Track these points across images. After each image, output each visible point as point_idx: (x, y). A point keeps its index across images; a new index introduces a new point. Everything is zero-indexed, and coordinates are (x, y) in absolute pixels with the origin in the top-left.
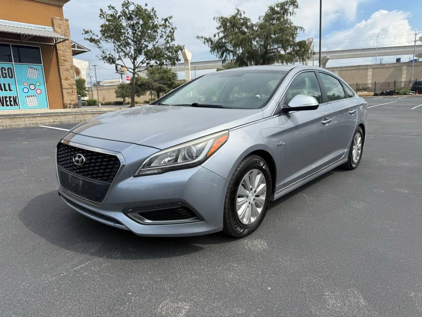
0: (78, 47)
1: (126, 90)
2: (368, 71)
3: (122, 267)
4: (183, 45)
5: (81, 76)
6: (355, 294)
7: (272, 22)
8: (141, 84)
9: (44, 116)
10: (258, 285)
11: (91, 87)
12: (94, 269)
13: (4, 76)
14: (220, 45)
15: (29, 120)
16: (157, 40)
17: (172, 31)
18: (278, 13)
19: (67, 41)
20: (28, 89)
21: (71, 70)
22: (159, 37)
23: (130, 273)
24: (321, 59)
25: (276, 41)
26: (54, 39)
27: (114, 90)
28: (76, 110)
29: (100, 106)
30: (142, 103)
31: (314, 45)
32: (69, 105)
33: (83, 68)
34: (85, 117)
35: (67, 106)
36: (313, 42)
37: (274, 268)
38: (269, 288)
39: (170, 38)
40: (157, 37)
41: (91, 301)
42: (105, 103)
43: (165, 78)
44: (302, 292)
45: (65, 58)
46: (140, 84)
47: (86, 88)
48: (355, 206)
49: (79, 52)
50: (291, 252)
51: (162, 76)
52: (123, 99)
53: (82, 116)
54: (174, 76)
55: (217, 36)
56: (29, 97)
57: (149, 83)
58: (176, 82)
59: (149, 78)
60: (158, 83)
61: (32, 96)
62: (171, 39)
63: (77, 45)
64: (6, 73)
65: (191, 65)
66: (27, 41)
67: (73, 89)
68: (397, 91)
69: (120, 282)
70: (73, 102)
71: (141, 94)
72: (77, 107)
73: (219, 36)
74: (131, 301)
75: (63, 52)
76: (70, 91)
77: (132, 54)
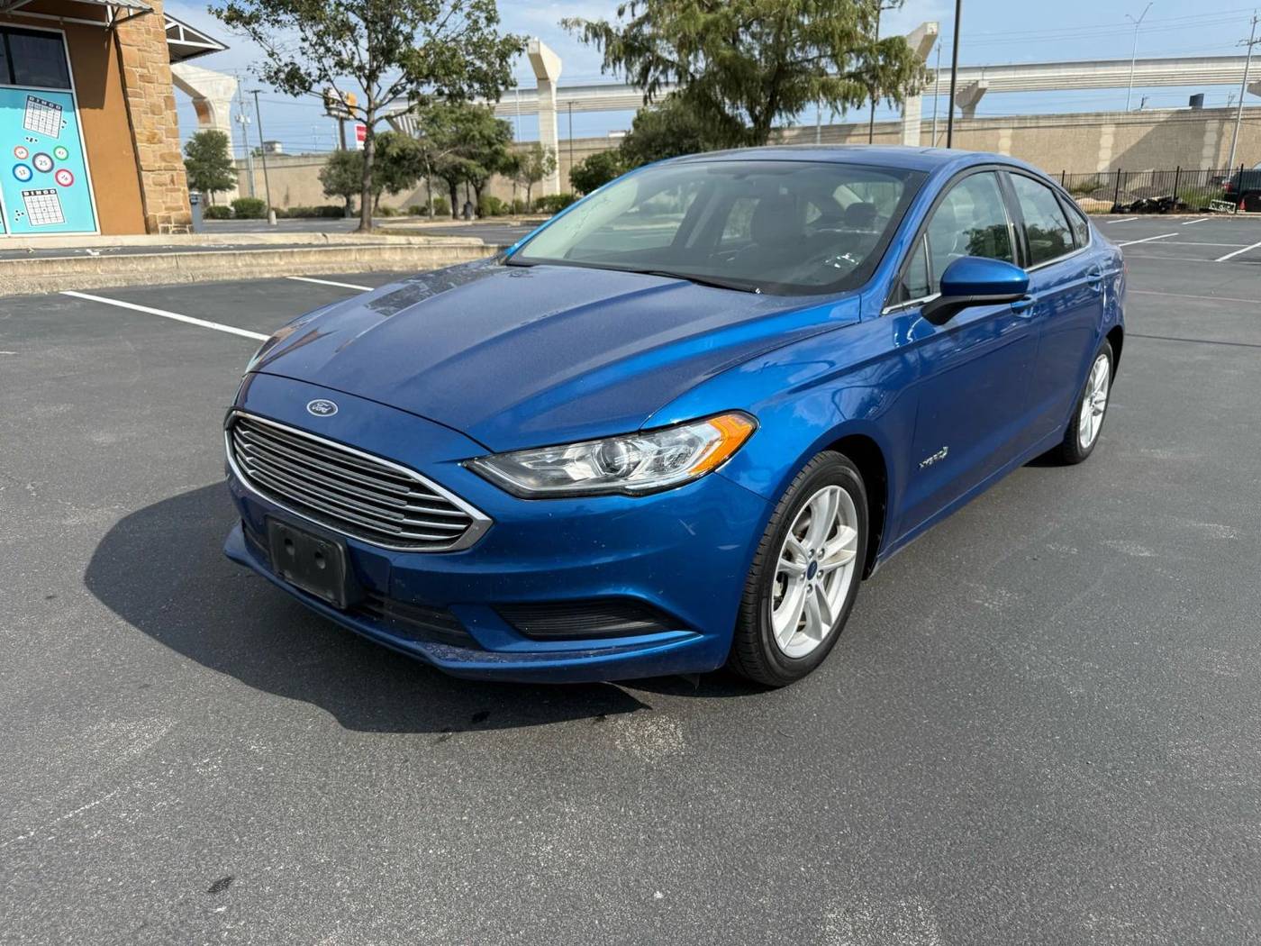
0: (188, 36)
1: (353, 170)
2: (1100, 132)
3: (217, 813)
4: (526, 36)
5: (215, 123)
6: (918, 918)
8: (397, 154)
9: (75, 260)
10: (626, 884)
11: (247, 160)
12: (126, 817)
14: (636, 44)
15: (28, 272)
16: (441, 18)
19: (150, 15)
20: (31, 171)
21: (166, 109)
22: (448, 9)
23: (238, 833)
24: (956, 93)
25: (812, 37)
26: (109, 8)
27: (317, 172)
28: (186, 239)
29: (274, 220)
30: (404, 214)
31: (940, 46)
32: (163, 222)
33: (221, 96)
34: (208, 264)
35: (157, 226)
36: (939, 36)
37: (689, 821)
38: (659, 895)
39: (483, 15)
40: (441, 6)
41: (92, 934)
42: (292, 210)
43: (473, 136)
44: (755, 911)
45: (145, 71)
46: (395, 155)
47: (229, 162)
48: (981, 602)
49: (190, 52)
50: (754, 764)
51: (464, 132)
52: (345, 199)
53: (197, 262)
54: (504, 130)
55: (628, 10)
56: (35, 194)
57: (424, 151)
58: (509, 151)
59: (425, 137)
60: (451, 153)
61: (42, 191)
62: (486, 18)
63: (184, 30)
65: (557, 96)
66: (19, 13)
67: (174, 173)
68: (1181, 201)
69: (198, 866)
70: (174, 213)
71: (399, 184)
72: (188, 230)
73: (633, 15)
74: (219, 937)
75: (139, 50)
76: (166, 177)
77: (364, 62)
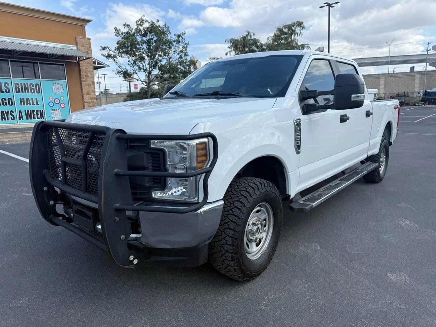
0: (98, 64)
2: (380, 80)
4: (196, 60)
7: (281, 42)
11: (100, 96)
13: (33, 91)
16: (170, 55)
17: (185, 46)
18: (285, 33)
19: (89, 59)
20: (53, 104)
21: (92, 85)
22: (173, 52)
26: (77, 57)
27: (122, 99)
39: (183, 54)
40: (171, 51)
45: (87, 74)
49: (99, 67)
56: (54, 110)
61: (56, 109)
63: (97, 62)
64: (34, 89)
67: (94, 103)
68: (406, 102)
75: (85, 68)
76: (91, 104)
77: (147, 68)
